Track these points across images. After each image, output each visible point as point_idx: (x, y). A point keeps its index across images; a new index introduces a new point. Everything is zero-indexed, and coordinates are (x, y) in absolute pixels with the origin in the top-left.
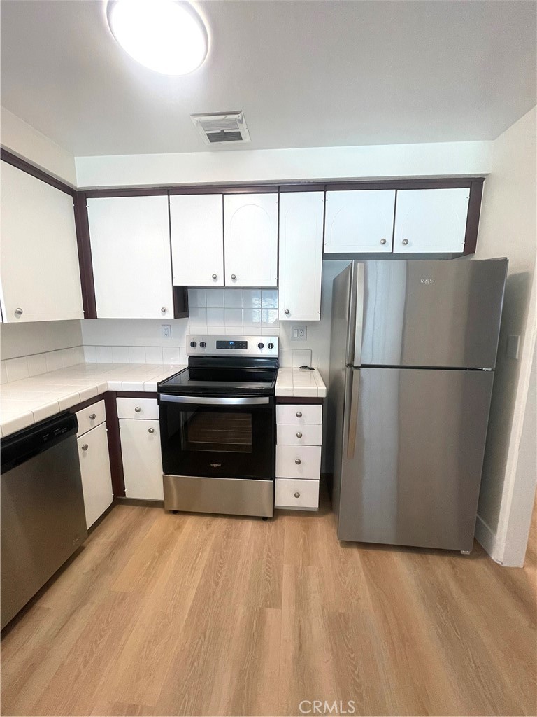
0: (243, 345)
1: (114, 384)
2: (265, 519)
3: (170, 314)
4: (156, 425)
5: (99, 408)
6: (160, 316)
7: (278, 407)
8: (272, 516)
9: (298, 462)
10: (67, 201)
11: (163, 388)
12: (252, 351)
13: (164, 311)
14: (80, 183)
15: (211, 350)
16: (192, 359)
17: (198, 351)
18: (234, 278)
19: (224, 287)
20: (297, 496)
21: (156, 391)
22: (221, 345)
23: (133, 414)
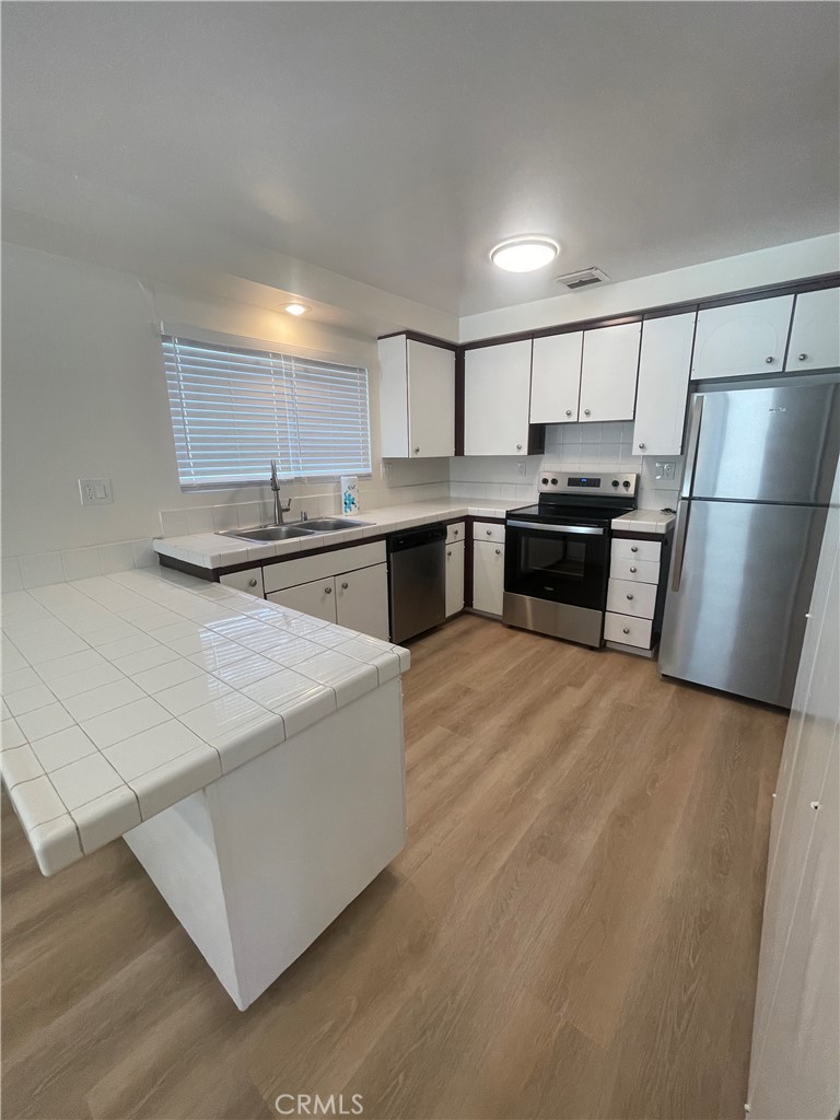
0: (595, 482)
1: (473, 510)
2: (592, 648)
3: (524, 451)
4: (502, 548)
5: (461, 527)
6: (515, 452)
7: (614, 541)
8: (597, 646)
9: (630, 598)
10: (450, 355)
11: (510, 515)
12: (606, 489)
13: (519, 448)
14: (461, 340)
15: (562, 487)
16: (542, 495)
17: (549, 488)
18: (587, 414)
19: (577, 422)
20: (626, 632)
21: (504, 517)
22: (573, 482)
23: (485, 537)
